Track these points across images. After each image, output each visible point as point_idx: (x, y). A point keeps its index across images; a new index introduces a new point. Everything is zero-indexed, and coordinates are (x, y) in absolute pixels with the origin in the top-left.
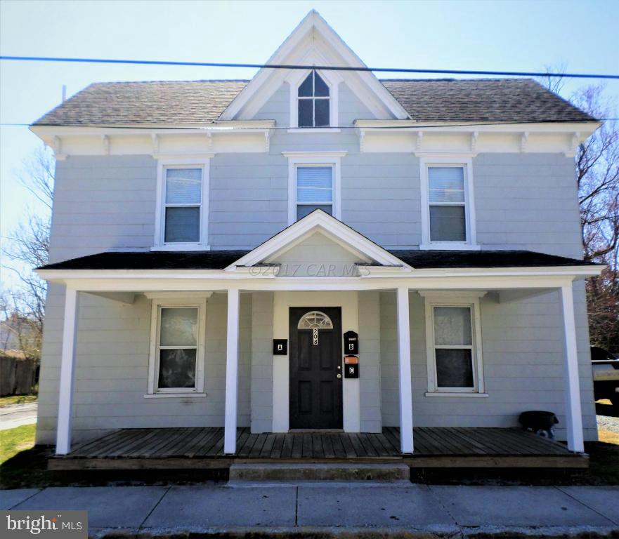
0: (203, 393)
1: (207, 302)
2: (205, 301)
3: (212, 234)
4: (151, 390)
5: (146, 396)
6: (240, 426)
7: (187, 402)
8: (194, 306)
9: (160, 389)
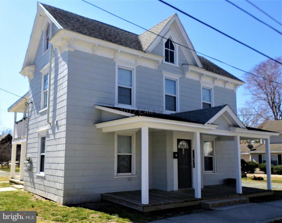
0: (136, 175)
1: (136, 133)
2: (135, 133)
3: (137, 103)
4: (115, 175)
5: (114, 177)
6: (150, 189)
7: (130, 179)
8: (130, 135)
9: (118, 174)
